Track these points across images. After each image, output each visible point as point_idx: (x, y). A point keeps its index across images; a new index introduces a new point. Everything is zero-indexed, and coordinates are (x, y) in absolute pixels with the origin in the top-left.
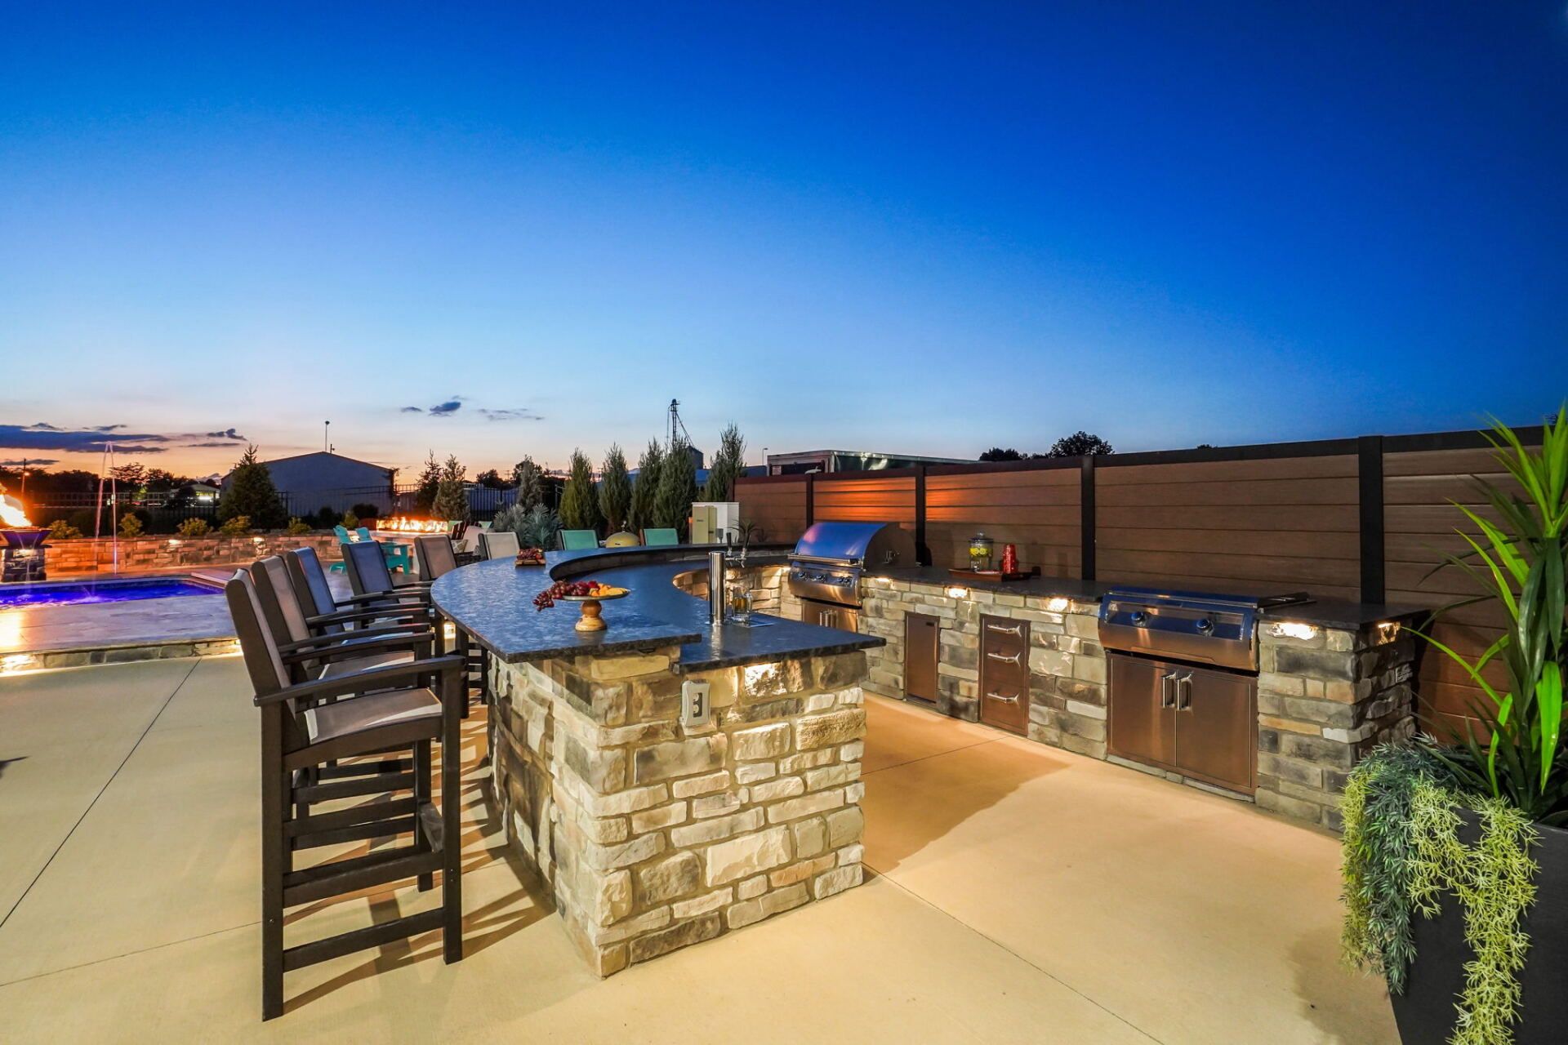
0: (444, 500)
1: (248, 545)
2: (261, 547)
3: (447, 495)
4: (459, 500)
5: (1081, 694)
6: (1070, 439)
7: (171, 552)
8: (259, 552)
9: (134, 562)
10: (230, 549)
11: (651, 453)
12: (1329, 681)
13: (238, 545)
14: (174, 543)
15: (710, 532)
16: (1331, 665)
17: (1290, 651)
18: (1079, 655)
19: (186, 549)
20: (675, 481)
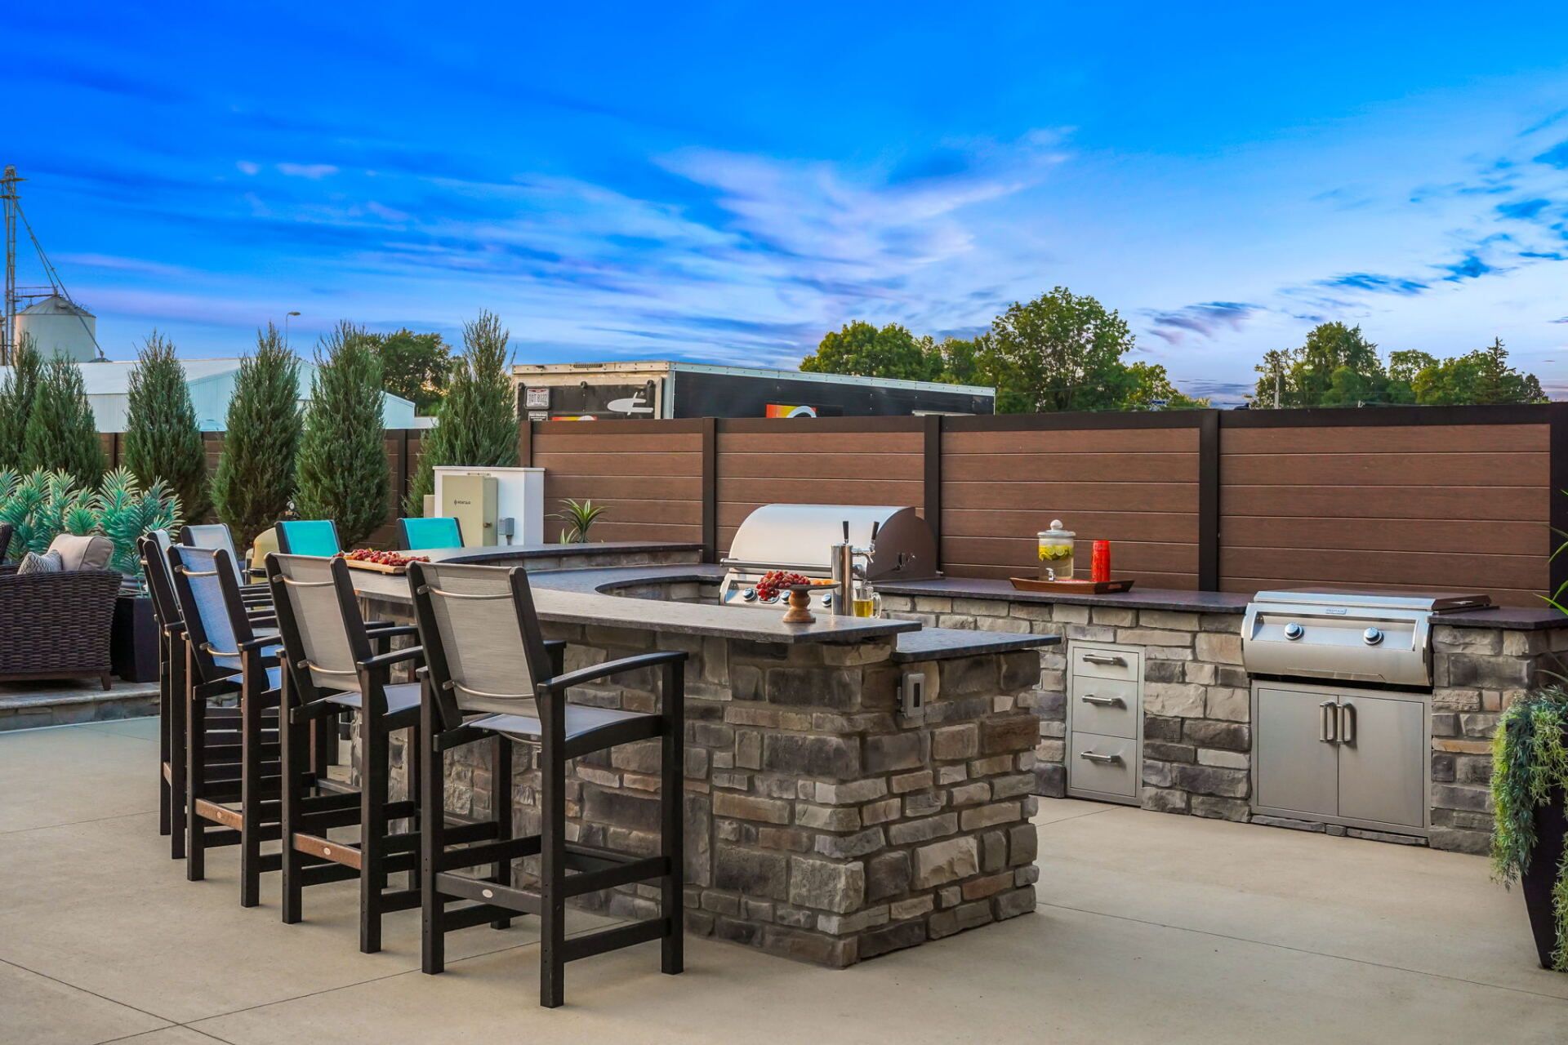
5: (1217, 739)
6: (1035, 304)
11: (263, 356)
12: (1506, 690)
15: (488, 526)
16: (1508, 672)
17: (1466, 660)
18: (1215, 685)
20: (344, 420)
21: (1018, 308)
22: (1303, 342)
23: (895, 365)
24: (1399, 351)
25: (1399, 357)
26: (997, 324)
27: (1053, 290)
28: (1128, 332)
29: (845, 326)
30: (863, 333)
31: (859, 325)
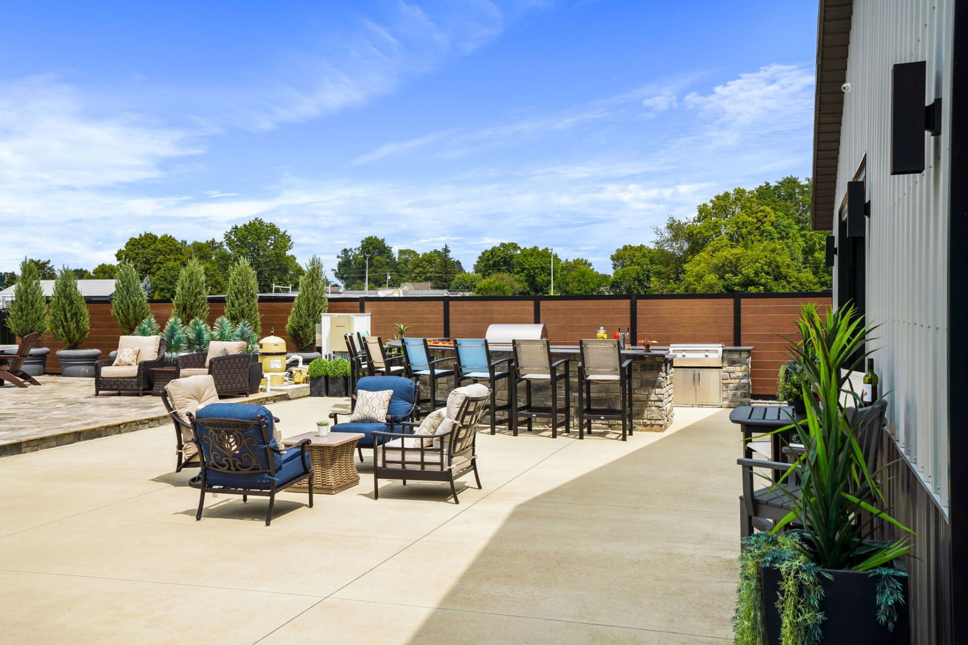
16: (743, 362)
17: (732, 359)
21: (236, 228)
22: (359, 245)
23: (169, 255)
24: (402, 249)
25: (401, 252)
26: (226, 236)
27: (254, 219)
28: (290, 240)
29: (140, 235)
30: (151, 239)
31: (148, 234)
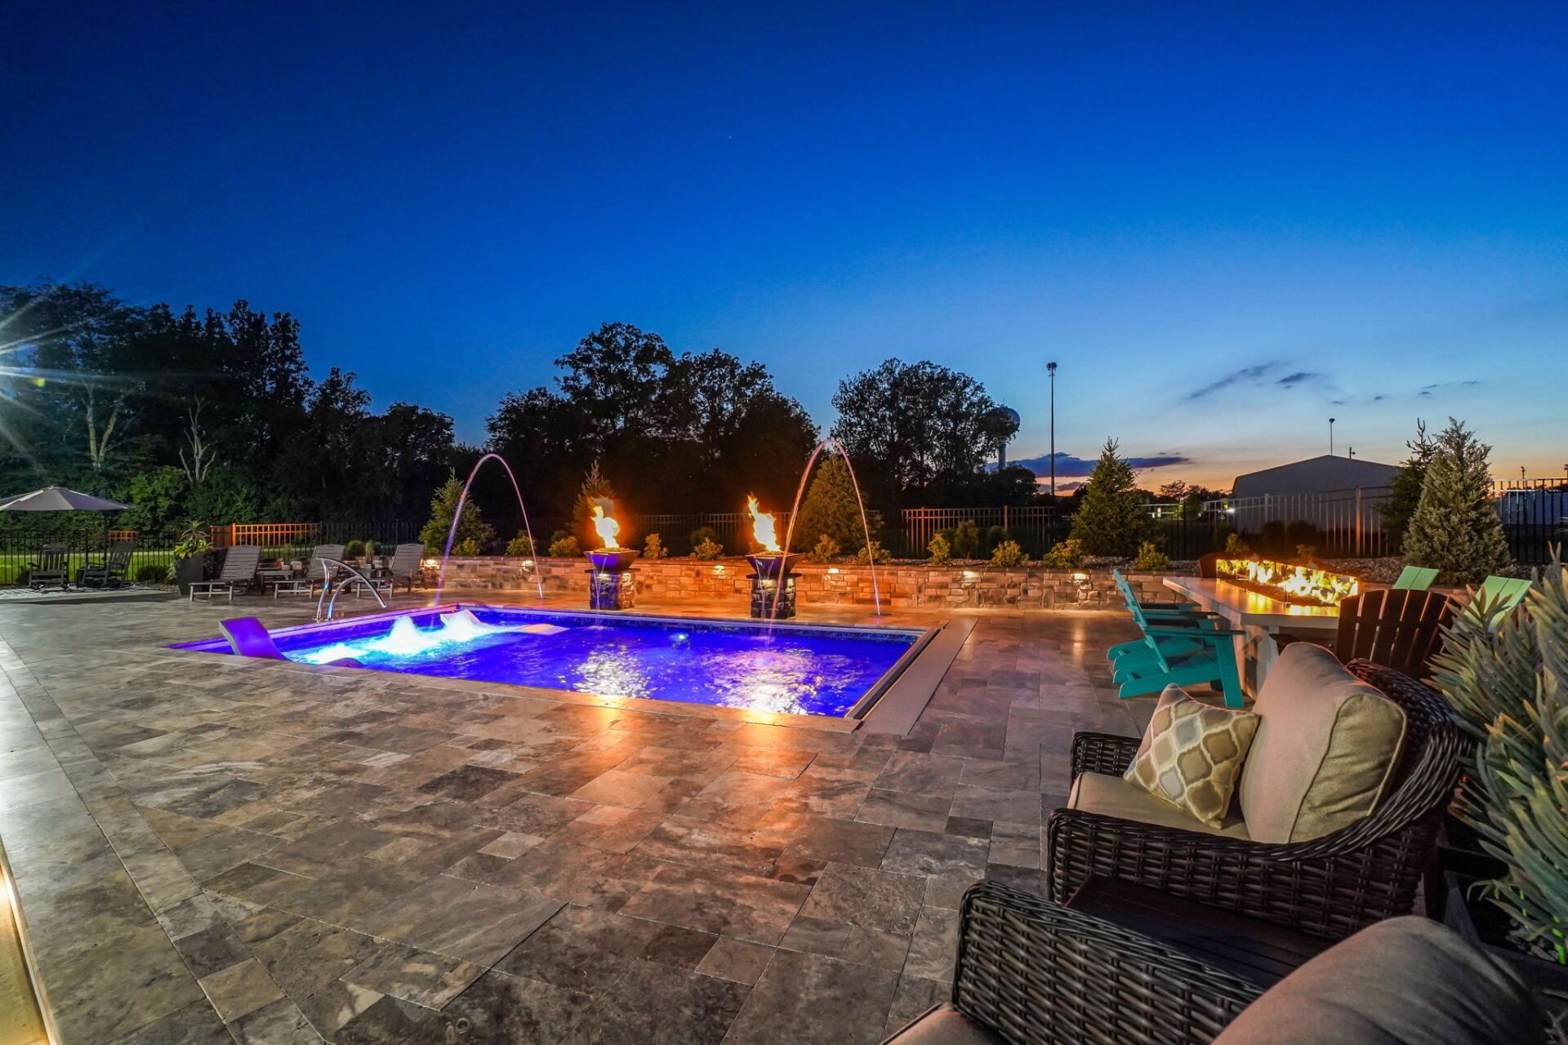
0: (1434, 514)
1: (1066, 584)
2: (1084, 587)
3: (1442, 504)
4: (1473, 514)
7: (966, 588)
8: (1081, 595)
9: (926, 598)
10: (1040, 588)
13: (1051, 583)
14: (969, 575)
19: (985, 585)
